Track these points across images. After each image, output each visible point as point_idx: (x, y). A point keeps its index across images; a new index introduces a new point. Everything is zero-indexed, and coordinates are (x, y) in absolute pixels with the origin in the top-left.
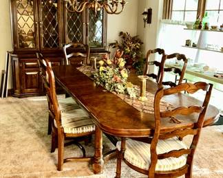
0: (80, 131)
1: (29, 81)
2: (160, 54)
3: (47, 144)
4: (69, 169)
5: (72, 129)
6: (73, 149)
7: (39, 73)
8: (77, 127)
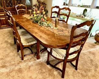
0: (30, 44)
1: (2, 22)
2: (57, 8)
3: (15, 49)
4: (26, 59)
5: (26, 44)
6: (26, 50)
7: (6, 19)
8: (28, 43)
